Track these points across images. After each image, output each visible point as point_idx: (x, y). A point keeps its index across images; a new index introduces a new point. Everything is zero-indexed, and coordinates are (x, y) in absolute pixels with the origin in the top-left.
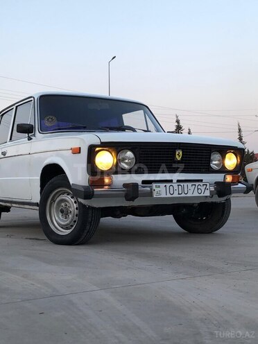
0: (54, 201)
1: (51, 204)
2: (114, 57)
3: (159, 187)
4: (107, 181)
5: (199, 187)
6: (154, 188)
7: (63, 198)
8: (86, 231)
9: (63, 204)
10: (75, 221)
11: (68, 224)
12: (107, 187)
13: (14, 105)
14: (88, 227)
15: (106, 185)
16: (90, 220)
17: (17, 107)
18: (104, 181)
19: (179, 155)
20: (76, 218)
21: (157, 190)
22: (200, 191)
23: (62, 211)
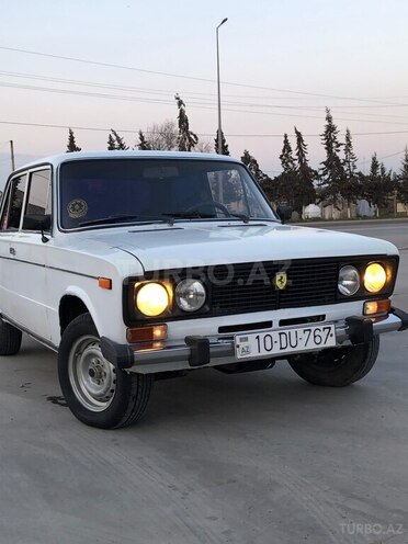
0: (81, 354)
1: (75, 359)
2: (226, 20)
3: (246, 339)
4: (158, 332)
5: (317, 333)
6: (238, 343)
7: (94, 351)
8: (129, 411)
9: (94, 360)
10: (112, 391)
11: (101, 395)
12: (158, 345)
13: (27, 169)
14: (131, 405)
15: (157, 341)
16: (134, 392)
17: (31, 174)
18: (152, 335)
19: (281, 281)
20: (113, 386)
21: (243, 345)
22: (318, 340)
23: (92, 373)
